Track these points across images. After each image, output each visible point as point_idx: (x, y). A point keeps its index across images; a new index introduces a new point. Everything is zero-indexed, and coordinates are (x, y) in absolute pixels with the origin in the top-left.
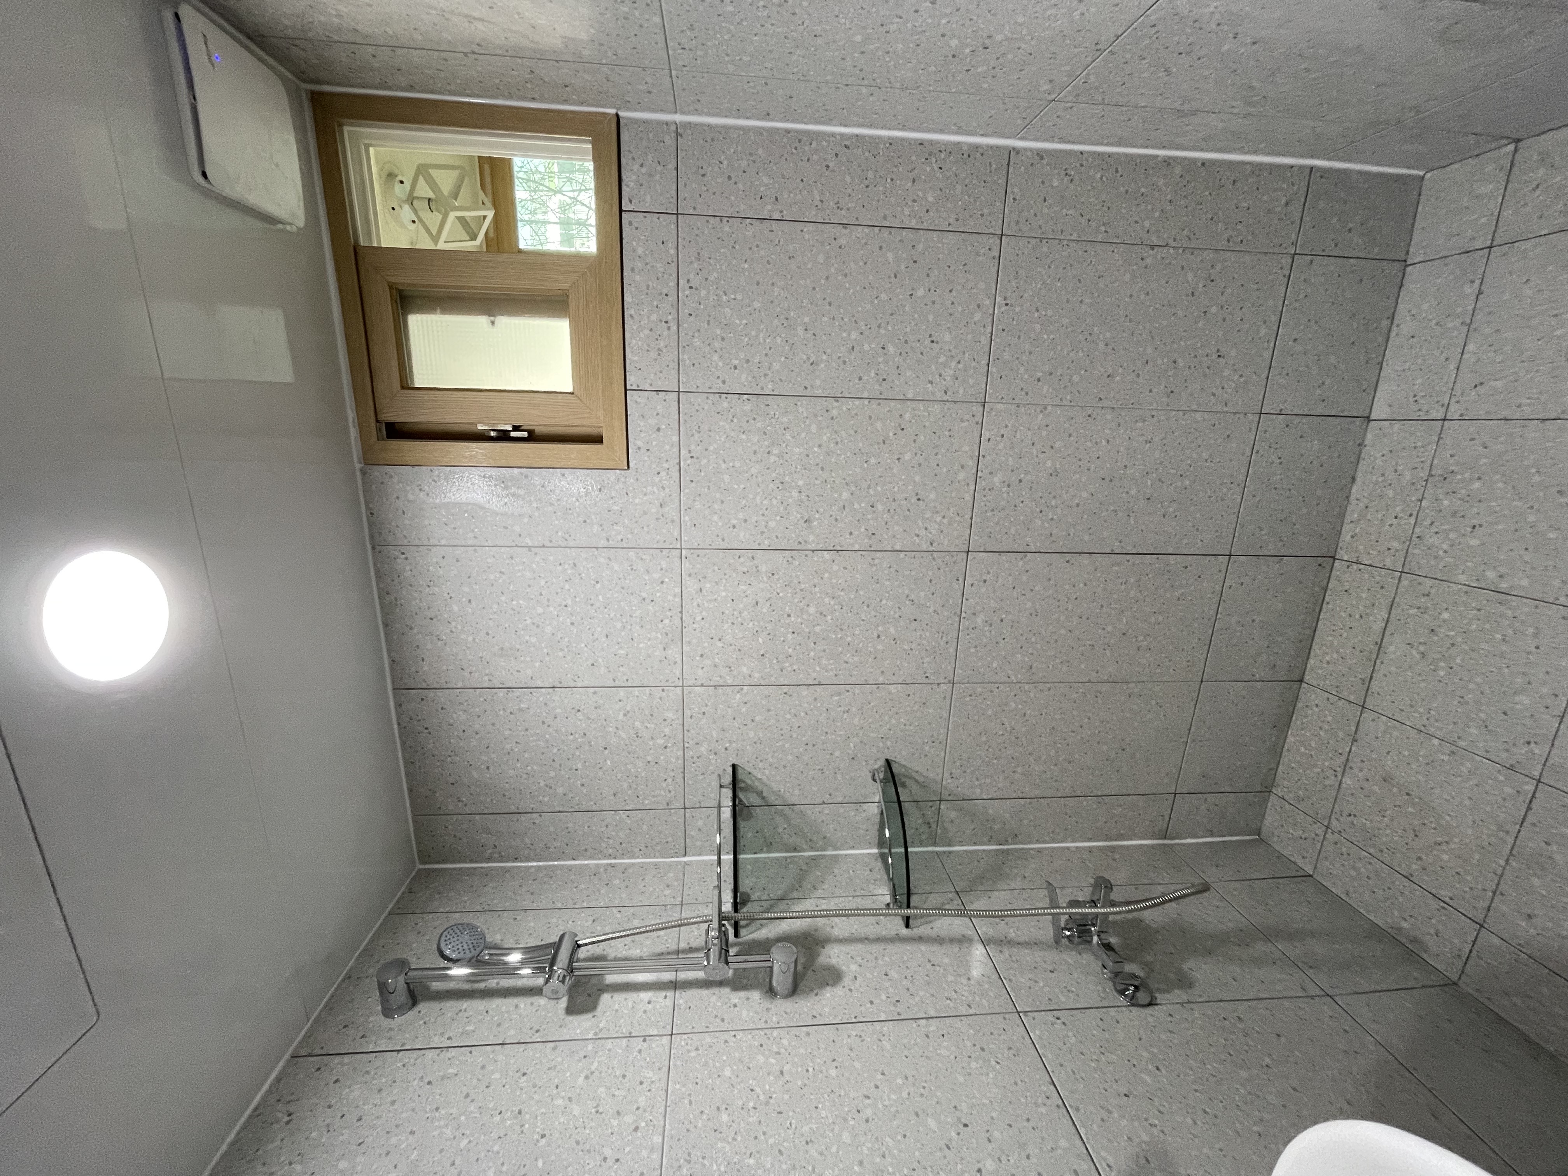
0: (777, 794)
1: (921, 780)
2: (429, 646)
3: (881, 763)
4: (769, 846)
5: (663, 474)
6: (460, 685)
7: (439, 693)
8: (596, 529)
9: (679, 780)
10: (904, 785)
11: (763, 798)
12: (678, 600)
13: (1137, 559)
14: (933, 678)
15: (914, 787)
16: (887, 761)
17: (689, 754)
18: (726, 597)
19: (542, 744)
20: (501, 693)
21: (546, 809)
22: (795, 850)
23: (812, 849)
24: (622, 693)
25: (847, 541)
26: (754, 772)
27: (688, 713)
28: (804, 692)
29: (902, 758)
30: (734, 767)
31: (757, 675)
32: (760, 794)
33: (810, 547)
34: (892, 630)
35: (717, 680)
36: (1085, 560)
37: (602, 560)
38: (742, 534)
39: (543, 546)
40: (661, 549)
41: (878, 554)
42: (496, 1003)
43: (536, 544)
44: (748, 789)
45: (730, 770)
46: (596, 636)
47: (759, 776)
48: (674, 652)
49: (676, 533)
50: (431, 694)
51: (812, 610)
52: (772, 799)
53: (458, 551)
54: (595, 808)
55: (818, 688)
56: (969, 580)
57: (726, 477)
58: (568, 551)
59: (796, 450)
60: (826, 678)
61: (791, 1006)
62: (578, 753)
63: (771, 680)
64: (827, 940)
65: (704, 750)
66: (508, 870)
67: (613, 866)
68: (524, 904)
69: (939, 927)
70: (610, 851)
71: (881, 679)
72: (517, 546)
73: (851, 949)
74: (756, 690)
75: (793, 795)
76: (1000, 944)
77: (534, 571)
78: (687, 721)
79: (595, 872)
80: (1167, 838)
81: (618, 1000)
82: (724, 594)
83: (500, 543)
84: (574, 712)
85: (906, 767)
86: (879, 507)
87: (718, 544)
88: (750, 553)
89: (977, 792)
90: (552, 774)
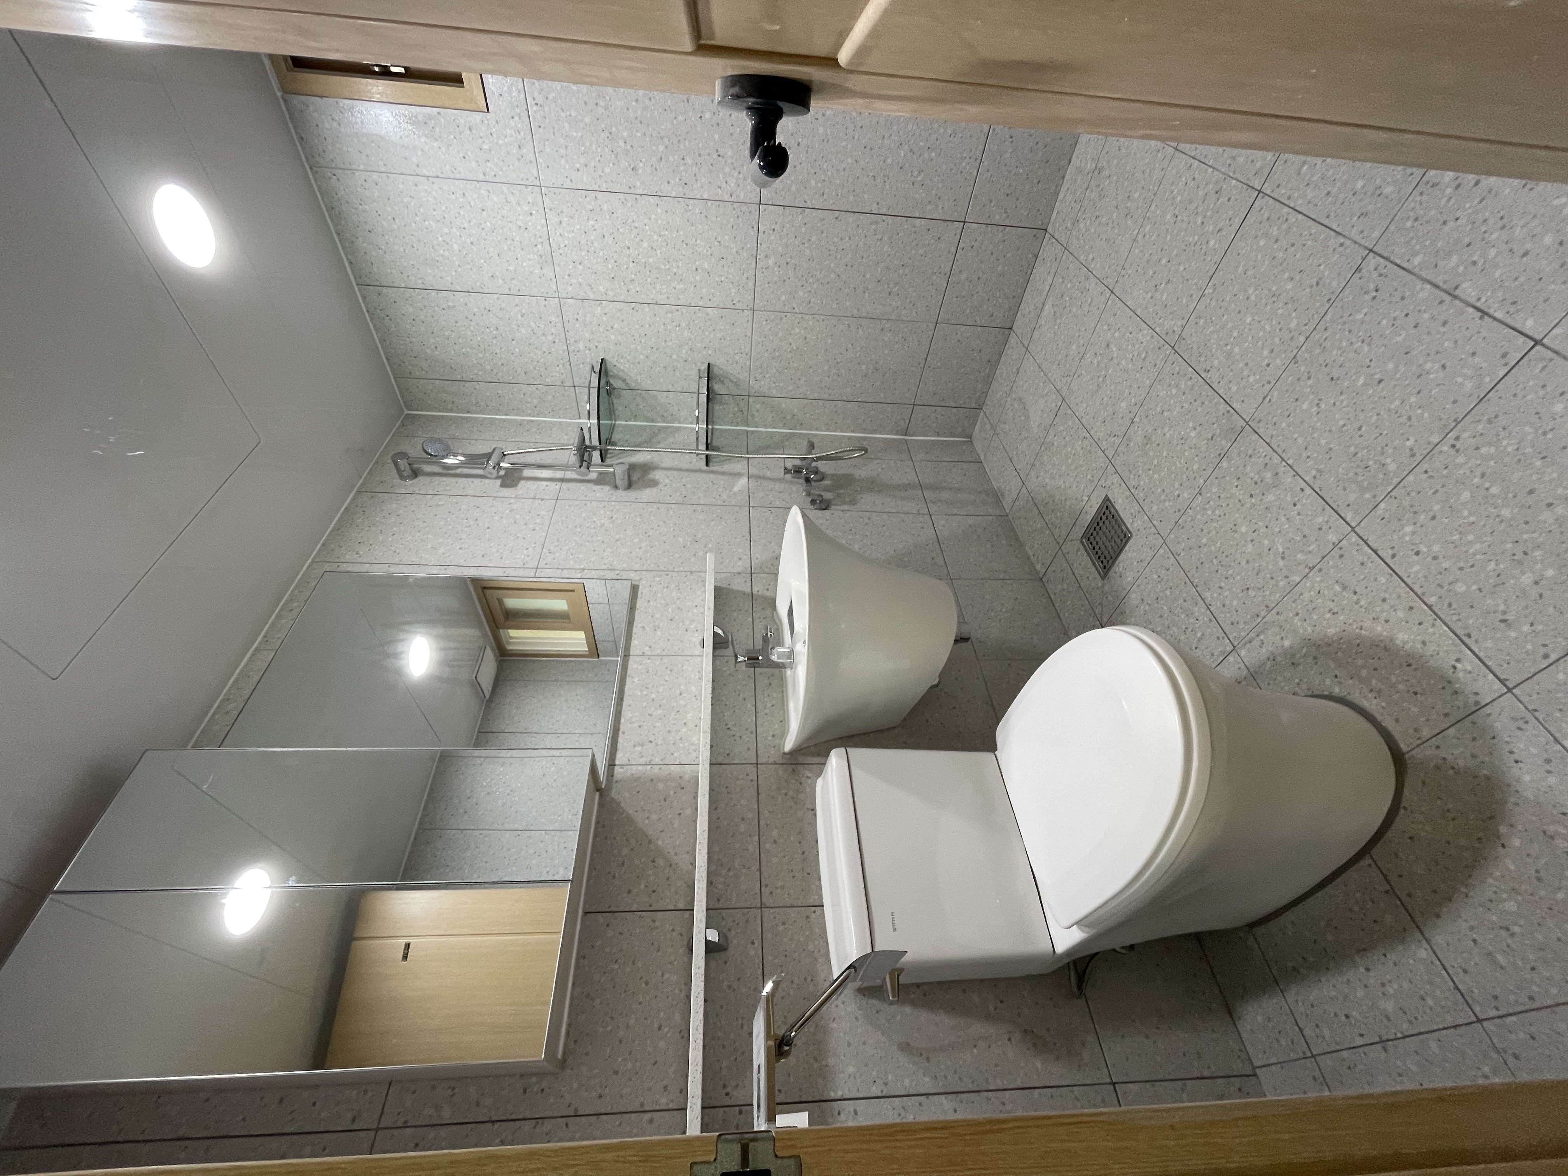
0: (636, 382)
1: (735, 380)
2: (373, 253)
3: (704, 365)
4: (636, 417)
5: (516, 118)
6: (403, 285)
7: (390, 290)
8: (474, 164)
9: (568, 367)
10: (720, 382)
11: (627, 384)
12: (545, 229)
13: (890, 220)
14: (738, 306)
15: (729, 385)
16: (708, 363)
17: (571, 348)
18: (580, 229)
19: (469, 333)
20: (433, 293)
21: (481, 379)
22: (653, 421)
23: (664, 422)
24: (517, 300)
25: (666, 189)
26: (618, 365)
27: (566, 319)
28: (647, 309)
29: (721, 363)
30: (602, 359)
31: (611, 293)
32: (624, 381)
33: (638, 192)
34: (706, 265)
35: (582, 295)
36: (851, 218)
37: (483, 192)
38: (585, 177)
39: (438, 177)
40: (526, 186)
41: (691, 201)
42: (461, 480)
43: (432, 174)
44: (610, 375)
45: (599, 361)
46: (491, 254)
47: (622, 368)
48: (548, 271)
49: (535, 173)
50: (385, 290)
51: (645, 244)
52: (633, 385)
53: (375, 176)
54: (513, 381)
55: (656, 307)
56: (762, 229)
57: (566, 125)
58: (457, 182)
59: (619, 103)
60: (662, 299)
61: (624, 493)
62: (495, 342)
63: (621, 298)
64: (656, 468)
65: (581, 346)
66: (463, 418)
67: (532, 421)
68: (476, 437)
69: (727, 467)
70: (529, 412)
71: (701, 304)
72: (417, 175)
73: (669, 473)
74: (612, 305)
75: (647, 384)
76: (758, 477)
77: (435, 198)
78: (566, 324)
79: (521, 424)
80: (906, 435)
81: (530, 484)
82: (578, 227)
83: (405, 171)
84: (486, 312)
85: (722, 369)
86: (689, 160)
87: (568, 184)
88: (593, 194)
89: (774, 392)
90: (481, 355)
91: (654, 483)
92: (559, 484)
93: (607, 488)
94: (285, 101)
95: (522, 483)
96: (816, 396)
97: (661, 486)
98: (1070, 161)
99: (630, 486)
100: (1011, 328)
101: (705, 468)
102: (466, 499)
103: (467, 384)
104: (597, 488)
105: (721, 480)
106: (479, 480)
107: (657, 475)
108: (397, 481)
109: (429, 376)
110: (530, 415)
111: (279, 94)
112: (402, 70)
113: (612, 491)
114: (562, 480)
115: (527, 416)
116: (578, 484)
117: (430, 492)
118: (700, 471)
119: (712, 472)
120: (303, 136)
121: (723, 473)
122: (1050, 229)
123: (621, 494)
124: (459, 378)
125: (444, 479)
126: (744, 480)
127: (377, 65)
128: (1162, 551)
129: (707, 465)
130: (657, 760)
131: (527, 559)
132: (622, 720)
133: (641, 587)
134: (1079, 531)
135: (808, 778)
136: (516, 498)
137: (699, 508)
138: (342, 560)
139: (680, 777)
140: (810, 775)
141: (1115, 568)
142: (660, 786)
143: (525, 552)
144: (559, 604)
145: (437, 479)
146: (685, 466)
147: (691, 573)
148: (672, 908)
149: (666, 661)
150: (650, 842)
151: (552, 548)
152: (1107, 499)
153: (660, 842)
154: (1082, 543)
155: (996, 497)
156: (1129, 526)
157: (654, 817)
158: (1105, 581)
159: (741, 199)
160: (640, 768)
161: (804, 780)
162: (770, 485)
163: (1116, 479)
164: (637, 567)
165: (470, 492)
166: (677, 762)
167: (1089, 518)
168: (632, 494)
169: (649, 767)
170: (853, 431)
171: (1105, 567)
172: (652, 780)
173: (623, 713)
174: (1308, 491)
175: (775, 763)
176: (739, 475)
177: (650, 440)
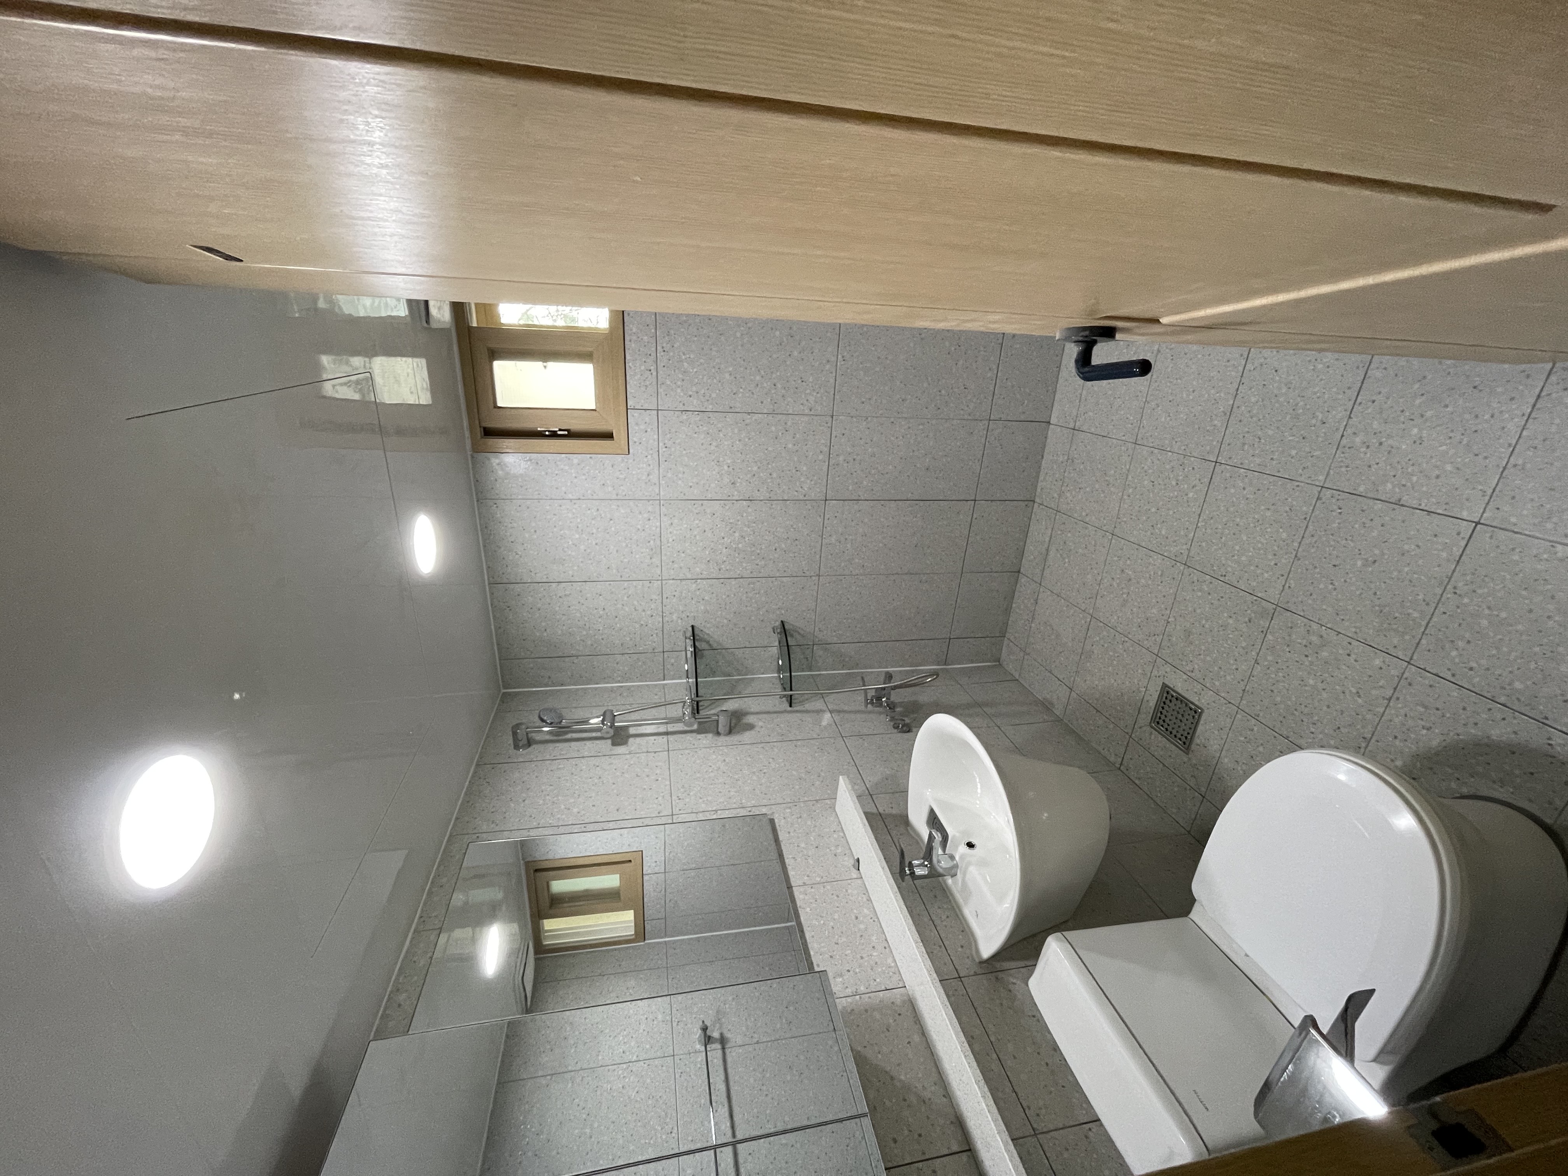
0: (719, 643)
1: (802, 632)
2: (511, 558)
3: (778, 623)
4: (714, 674)
5: (649, 457)
6: (529, 581)
7: (517, 586)
8: (610, 489)
9: (660, 634)
10: (792, 636)
11: (710, 645)
12: (658, 529)
13: (921, 503)
14: (808, 573)
15: (798, 637)
16: (782, 621)
17: (666, 619)
18: (687, 528)
19: (578, 615)
20: (554, 585)
21: (580, 653)
22: (729, 676)
23: (739, 675)
24: (626, 584)
25: (757, 495)
26: (705, 630)
27: (665, 596)
28: (733, 582)
29: (792, 620)
30: (693, 627)
31: (705, 573)
32: (708, 642)
33: (734, 498)
34: (783, 546)
35: (681, 576)
36: (893, 504)
37: (614, 507)
38: (696, 491)
39: (579, 499)
40: (649, 500)
41: (775, 502)
42: (573, 744)
43: (575, 498)
44: (701, 640)
45: (690, 629)
46: (610, 551)
47: (707, 632)
48: (656, 561)
49: (657, 491)
50: (511, 586)
51: (737, 534)
52: (715, 646)
53: (529, 502)
54: (610, 653)
55: (741, 580)
56: (827, 516)
57: (686, 458)
58: (594, 501)
59: (726, 443)
60: (746, 574)
61: (727, 738)
62: (600, 620)
63: (714, 576)
64: (747, 714)
65: (674, 617)
66: (559, 691)
67: (622, 687)
68: (574, 705)
69: (808, 706)
70: (619, 678)
71: (778, 575)
72: (563, 499)
73: (761, 716)
74: (705, 582)
75: (728, 643)
76: (839, 712)
77: (574, 514)
78: (664, 600)
79: (612, 690)
80: (945, 664)
81: (638, 740)
82: (685, 526)
83: (553, 497)
84: (598, 596)
85: (792, 625)
86: (774, 475)
87: (682, 496)
88: (700, 502)
89: (835, 640)
90: (584, 633)
91: (751, 727)
92: (665, 737)
93: (710, 735)
94: (472, 457)
95: (631, 740)
96: (869, 639)
97: (757, 729)
98: (1043, 457)
99: (730, 732)
100: (1019, 572)
101: (790, 709)
102: (583, 760)
103: (567, 659)
104: (699, 736)
105: (808, 718)
106: (590, 742)
107: (751, 719)
108: (512, 751)
109: (533, 656)
110: (619, 682)
111: (469, 453)
112: (566, 433)
113: (716, 738)
114: (667, 733)
115: (616, 682)
116: (683, 736)
117: (548, 757)
118: (785, 711)
119: (797, 711)
120: (479, 479)
121: (807, 712)
122: (1037, 500)
123: (722, 739)
124: (560, 654)
125: (557, 745)
126: (827, 716)
127: (548, 431)
128: (1239, 716)
129: (791, 706)
130: (862, 989)
131: (660, 808)
132: (812, 953)
133: (776, 821)
134: (1145, 718)
135: (1014, 984)
136: (630, 753)
137: (799, 743)
138: (481, 831)
139: (893, 1003)
140: (1014, 981)
141: (1197, 741)
142: (877, 1016)
143: (656, 801)
144: (609, 881)
145: (551, 746)
146: (772, 709)
147: (817, 801)
148: (946, 1152)
149: (829, 887)
150: (892, 1078)
151: (680, 795)
152: (1165, 686)
153: (903, 1077)
154: (1152, 727)
155: (1046, 706)
156: (1197, 703)
157: (885, 1049)
158: (1190, 756)
159: (813, 498)
160: (849, 1000)
161: (1011, 987)
162: (853, 716)
163: (1168, 668)
164: (765, 802)
165: (586, 754)
166: (883, 988)
167: (1152, 704)
168: (735, 739)
169: (858, 997)
170: (901, 666)
171: (1184, 743)
172: (866, 1011)
173: (810, 946)
174: (1355, 643)
175: (976, 974)
176: (819, 712)
177: (733, 690)
